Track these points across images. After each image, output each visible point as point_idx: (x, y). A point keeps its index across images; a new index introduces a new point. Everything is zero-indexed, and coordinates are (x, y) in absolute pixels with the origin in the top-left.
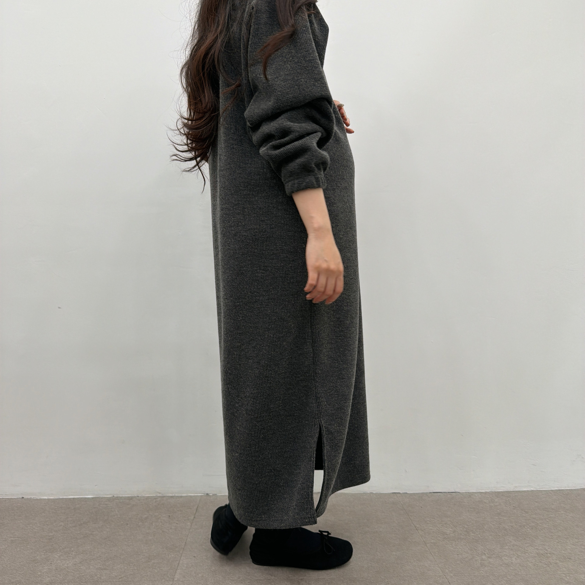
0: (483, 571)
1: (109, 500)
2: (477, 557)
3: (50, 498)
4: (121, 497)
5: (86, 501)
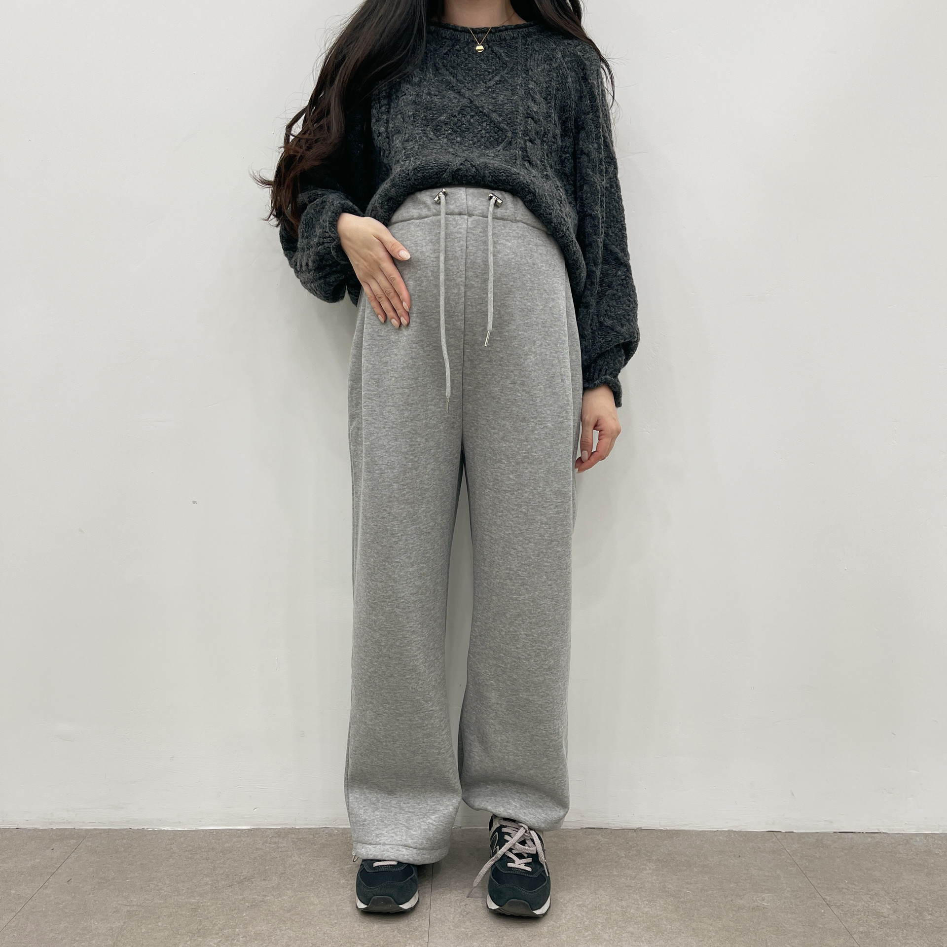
1: (278, 833)
5: (239, 836)
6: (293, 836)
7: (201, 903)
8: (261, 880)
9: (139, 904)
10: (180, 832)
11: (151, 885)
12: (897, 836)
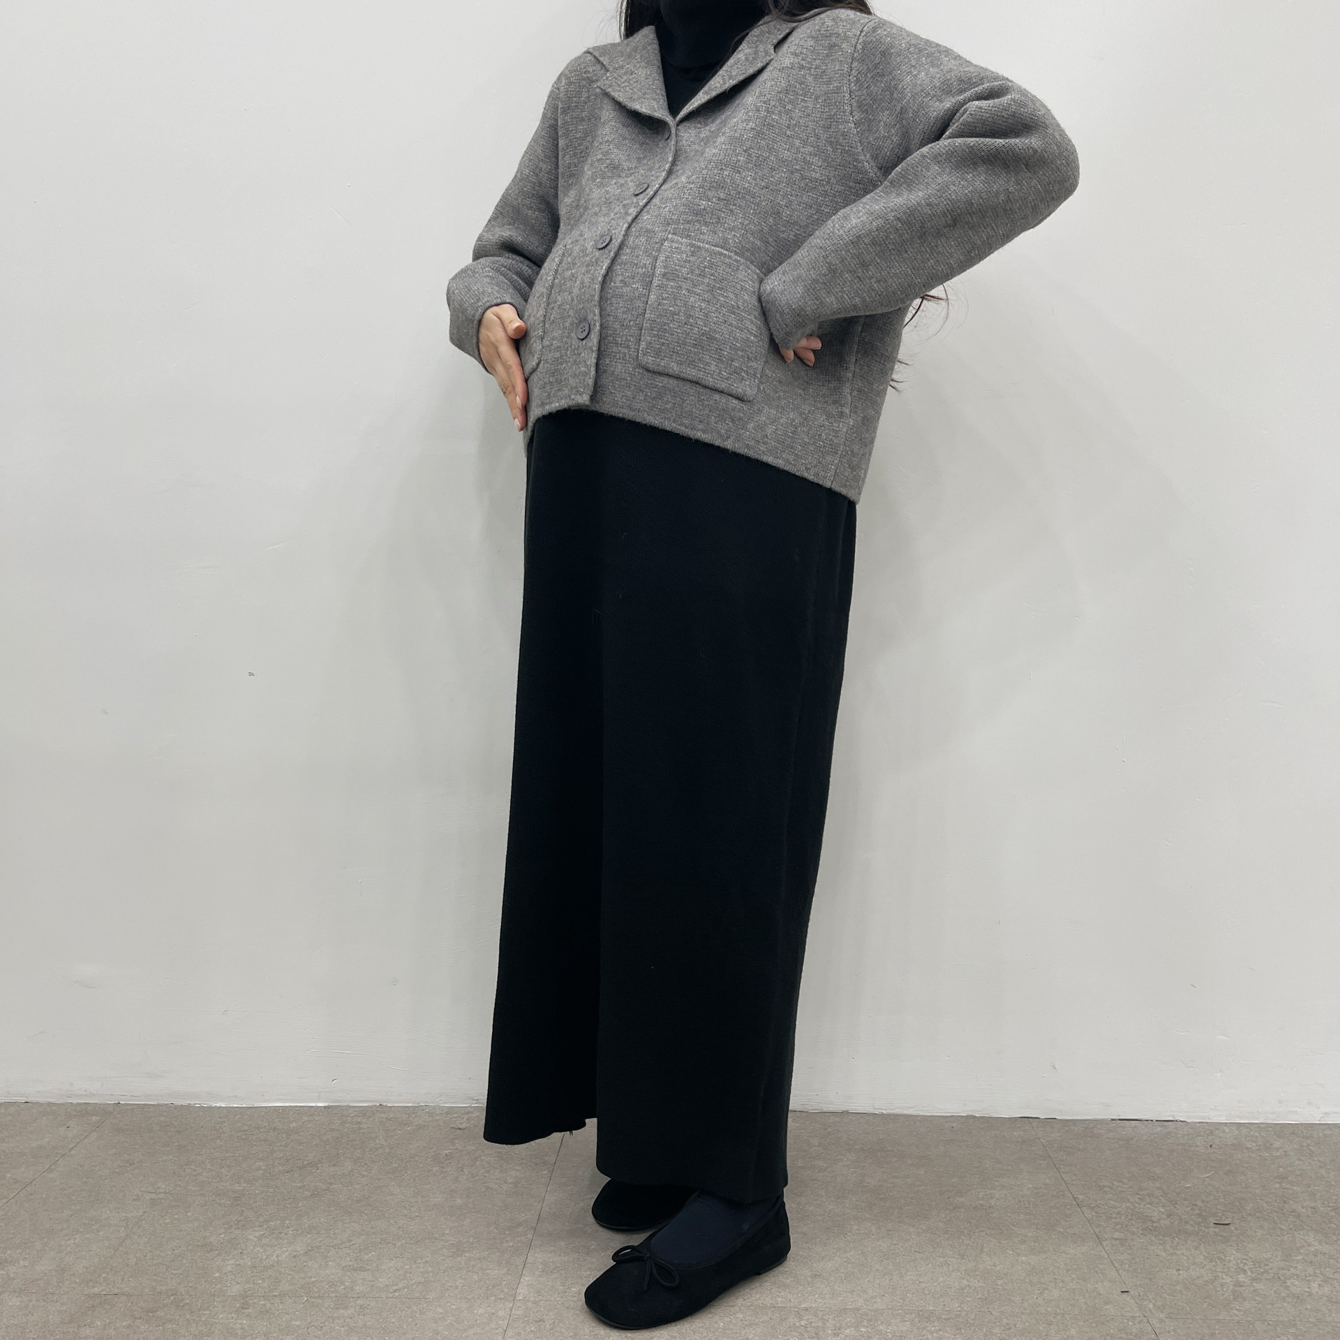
0: (1237, 1310)
1: (364, 1112)
2: (1224, 1277)
3: (231, 1106)
4: (391, 1107)
5: (312, 1115)
6: (382, 1115)
7: (247, 1191)
8: (329, 1166)
9: (167, 1191)
10: (236, 1109)
11: (188, 1171)
12: (1198, 1125)
